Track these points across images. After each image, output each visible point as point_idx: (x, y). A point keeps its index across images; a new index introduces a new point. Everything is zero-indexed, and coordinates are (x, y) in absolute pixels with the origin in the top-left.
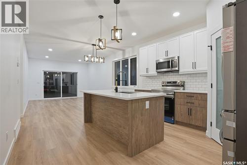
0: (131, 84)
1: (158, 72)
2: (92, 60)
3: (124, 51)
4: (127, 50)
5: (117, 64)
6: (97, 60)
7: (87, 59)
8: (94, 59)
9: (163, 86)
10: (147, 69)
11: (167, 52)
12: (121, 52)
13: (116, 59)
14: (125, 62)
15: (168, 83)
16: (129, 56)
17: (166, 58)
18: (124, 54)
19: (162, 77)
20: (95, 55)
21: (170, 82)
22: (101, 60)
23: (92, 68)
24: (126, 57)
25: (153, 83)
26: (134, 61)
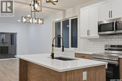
0: (72, 47)
1: (100, 35)
2: (31, 21)
3: (64, 11)
4: (68, 10)
5: (58, 24)
6: (36, 21)
7: (24, 20)
8: (33, 21)
9: (106, 50)
10: (88, 31)
11: (111, 13)
12: (61, 12)
13: (57, 20)
14: (66, 22)
15: (112, 46)
16: (70, 16)
17: (110, 19)
18: (64, 14)
19: (105, 39)
20: (33, 16)
21: (114, 46)
22: (40, 22)
23: (33, 29)
24: (67, 17)
25: (95, 46)
26: (75, 22)
